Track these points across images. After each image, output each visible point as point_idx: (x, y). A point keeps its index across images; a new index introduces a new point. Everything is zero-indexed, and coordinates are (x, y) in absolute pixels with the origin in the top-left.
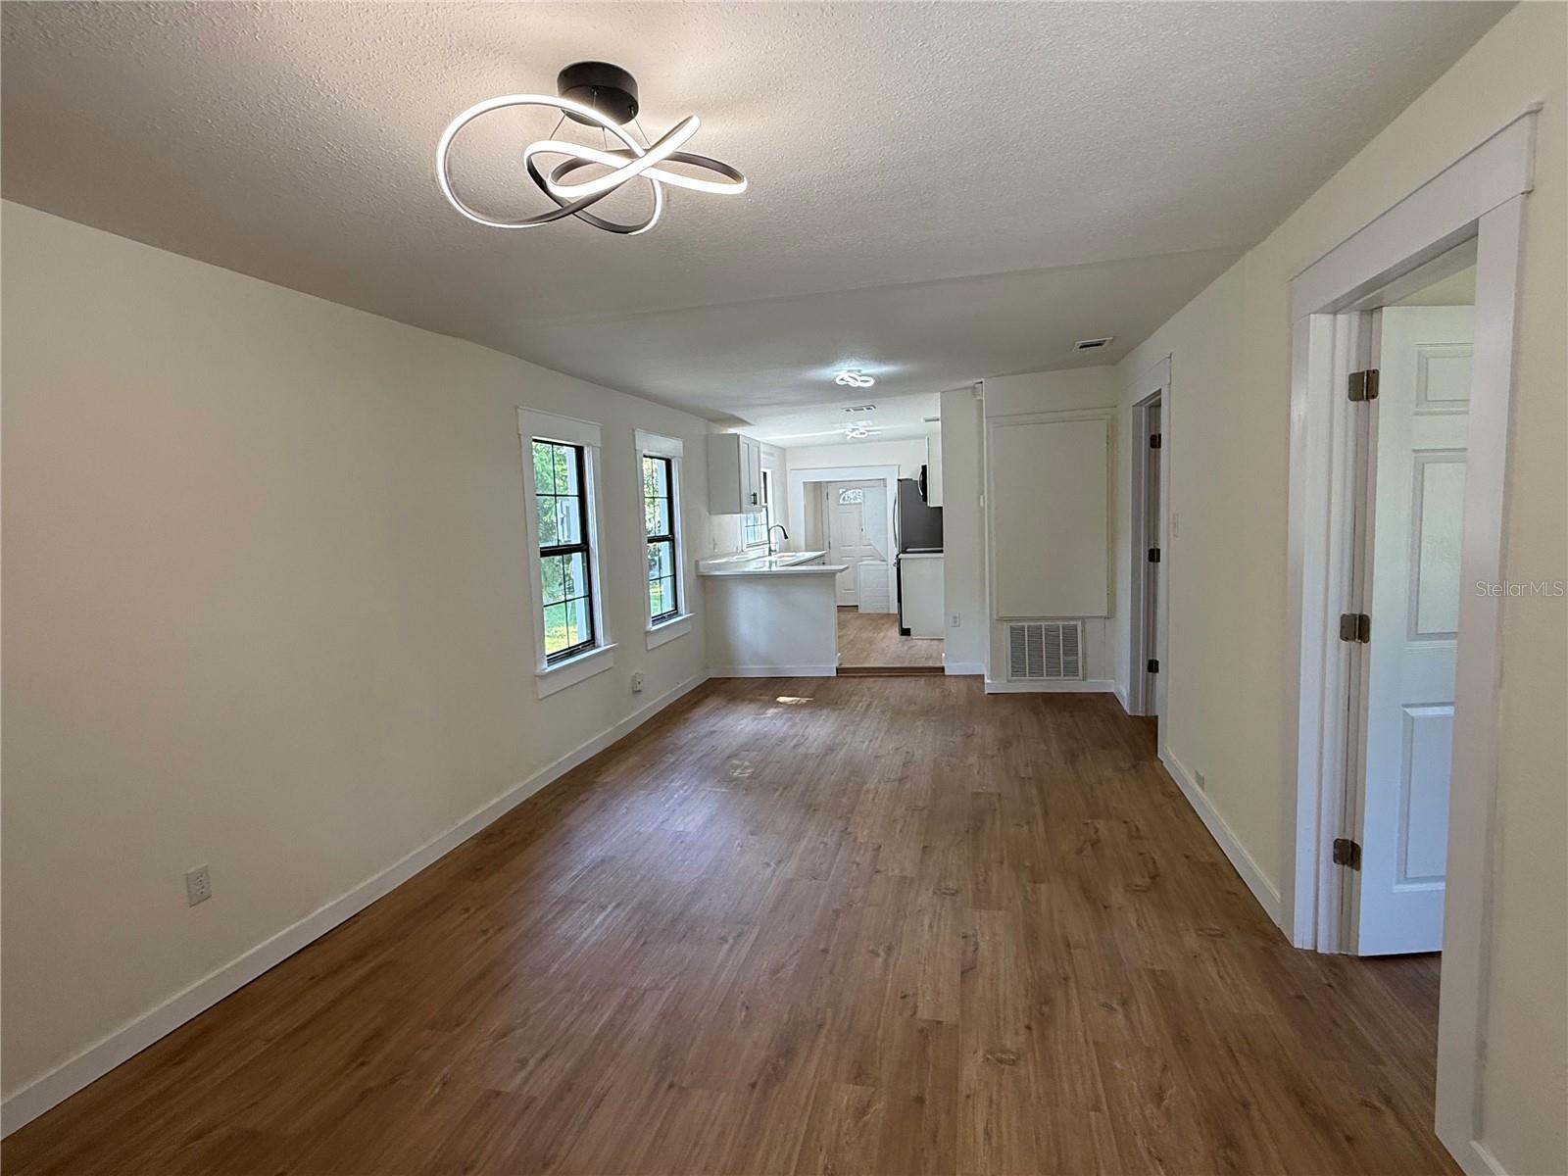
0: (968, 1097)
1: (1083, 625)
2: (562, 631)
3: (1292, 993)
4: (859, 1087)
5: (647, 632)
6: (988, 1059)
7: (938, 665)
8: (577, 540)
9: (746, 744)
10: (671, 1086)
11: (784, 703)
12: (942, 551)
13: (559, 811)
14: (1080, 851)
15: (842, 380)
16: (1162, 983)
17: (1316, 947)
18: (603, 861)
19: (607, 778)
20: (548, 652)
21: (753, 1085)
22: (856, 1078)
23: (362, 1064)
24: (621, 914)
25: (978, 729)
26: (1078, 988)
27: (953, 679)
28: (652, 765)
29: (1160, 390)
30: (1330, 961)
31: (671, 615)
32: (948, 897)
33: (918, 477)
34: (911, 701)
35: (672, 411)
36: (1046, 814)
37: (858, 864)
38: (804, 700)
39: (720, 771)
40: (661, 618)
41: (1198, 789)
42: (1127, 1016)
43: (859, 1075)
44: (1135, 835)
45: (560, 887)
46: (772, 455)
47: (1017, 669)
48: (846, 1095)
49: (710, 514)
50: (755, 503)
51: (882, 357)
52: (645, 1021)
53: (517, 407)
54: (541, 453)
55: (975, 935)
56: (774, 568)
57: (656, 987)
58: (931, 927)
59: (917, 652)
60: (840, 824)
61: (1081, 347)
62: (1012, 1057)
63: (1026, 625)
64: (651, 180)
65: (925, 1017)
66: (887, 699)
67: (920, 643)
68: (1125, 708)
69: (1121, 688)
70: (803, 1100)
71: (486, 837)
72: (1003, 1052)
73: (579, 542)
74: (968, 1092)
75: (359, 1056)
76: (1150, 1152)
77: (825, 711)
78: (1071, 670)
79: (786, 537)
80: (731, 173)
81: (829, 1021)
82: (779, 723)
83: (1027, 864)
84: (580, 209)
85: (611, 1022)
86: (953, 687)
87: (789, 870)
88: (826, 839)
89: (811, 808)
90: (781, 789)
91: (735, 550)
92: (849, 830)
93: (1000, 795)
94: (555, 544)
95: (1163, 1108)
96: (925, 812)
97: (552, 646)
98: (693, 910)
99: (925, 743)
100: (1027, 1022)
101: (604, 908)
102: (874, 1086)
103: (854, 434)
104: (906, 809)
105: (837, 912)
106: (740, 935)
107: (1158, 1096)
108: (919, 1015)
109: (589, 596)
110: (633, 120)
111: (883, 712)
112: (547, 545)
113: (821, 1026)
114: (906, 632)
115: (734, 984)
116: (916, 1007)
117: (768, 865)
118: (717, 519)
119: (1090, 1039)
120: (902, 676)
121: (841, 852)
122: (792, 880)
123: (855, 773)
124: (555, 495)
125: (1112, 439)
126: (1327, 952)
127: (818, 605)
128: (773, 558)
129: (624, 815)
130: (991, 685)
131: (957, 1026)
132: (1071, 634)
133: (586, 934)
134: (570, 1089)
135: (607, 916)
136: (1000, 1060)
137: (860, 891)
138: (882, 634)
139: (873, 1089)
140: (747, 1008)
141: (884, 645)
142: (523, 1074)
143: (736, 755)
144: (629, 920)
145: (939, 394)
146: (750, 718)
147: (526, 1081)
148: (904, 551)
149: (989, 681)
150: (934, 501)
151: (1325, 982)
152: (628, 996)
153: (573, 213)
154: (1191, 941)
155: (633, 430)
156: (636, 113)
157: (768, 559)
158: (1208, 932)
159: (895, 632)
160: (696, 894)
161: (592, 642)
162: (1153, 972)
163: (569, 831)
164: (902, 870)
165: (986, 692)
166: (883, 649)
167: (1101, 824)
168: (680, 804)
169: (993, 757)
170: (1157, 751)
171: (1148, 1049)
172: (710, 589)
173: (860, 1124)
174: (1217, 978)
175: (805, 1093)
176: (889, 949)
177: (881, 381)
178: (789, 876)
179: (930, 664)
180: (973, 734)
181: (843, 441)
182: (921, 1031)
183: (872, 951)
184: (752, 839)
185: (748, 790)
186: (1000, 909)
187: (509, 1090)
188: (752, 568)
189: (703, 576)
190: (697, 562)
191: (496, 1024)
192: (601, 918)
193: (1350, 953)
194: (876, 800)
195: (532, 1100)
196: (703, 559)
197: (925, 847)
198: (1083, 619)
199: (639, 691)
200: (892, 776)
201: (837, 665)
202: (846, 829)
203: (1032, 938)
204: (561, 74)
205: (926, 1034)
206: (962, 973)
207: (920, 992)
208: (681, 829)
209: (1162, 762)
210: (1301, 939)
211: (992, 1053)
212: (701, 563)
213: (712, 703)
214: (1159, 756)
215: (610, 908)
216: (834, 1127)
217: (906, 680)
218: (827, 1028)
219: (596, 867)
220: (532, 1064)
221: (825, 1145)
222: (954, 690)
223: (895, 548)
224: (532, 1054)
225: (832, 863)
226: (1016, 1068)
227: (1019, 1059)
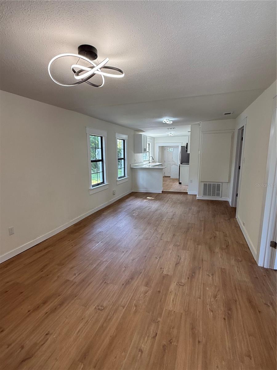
0: (171, 292)
1: (222, 184)
2: (96, 180)
3: (255, 276)
4: (146, 287)
5: (117, 181)
6: (177, 284)
7: (186, 192)
8: (100, 159)
9: (137, 208)
10: (105, 283)
11: (149, 199)
12: (189, 164)
13: (93, 220)
14: (211, 239)
15: (165, 121)
16: (223, 271)
17: (264, 266)
18: (100, 232)
19: (105, 214)
20: (92, 184)
22: (146, 285)
23: (42, 271)
24: (102, 244)
25: (193, 208)
26: (202, 271)
27: (189, 195)
28: (115, 211)
29: (244, 126)
30: (267, 270)
31: (123, 177)
32: (177, 247)
33: (186, 146)
34: (178, 200)
35: (124, 128)
36: (204, 229)
37: (157, 237)
38: (153, 198)
39: (131, 214)
40: (121, 177)
41: (243, 226)
42: (212, 278)
43: (147, 285)
44: (225, 236)
45: (90, 237)
46: (151, 139)
47: (205, 194)
48: (143, 289)
49: (134, 153)
50: (145, 151)
51: (174, 117)
52: (102, 268)
53: (86, 127)
54: (92, 138)
55: (181, 256)
56: (150, 167)
57: (106, 261)
58: (171, 253)
59: (182, 188)
60: (155, 228)
61: (225, 114)
63: (208, 183)
64: (100, 75)
65: (165, 273)
66: (173, 199)
67: (183, 186)
68: (230, 205)
69: (230, 200)
70: (133, 289)
71: (76, 225)
72: (181, 283)
75: (41, 270)
76: (210, 309)
77: (157, 201)
78: (218, 195)
79: (153, 159)
80: (121, 71)
81: (143, 272)
82: (146, 203)
83: (197, 240)
85: (95, 268)
86: (189, 197)
87: (141, 237)
88: (151, 231)
89: (149, 223)
90: (143, 219)
91: (140, 162)
92: (157, 229)
93: (194, 224)
94: (95, 159)
95: (216, 300)
96: (176, 227)
98: (118, 245)
99: (179, 210)
100: (188, 277)
101: (98, 242)
102: (150, 287)
103: (171, 135)
104: (172, 225)
105: (150, 248)
106: (127, 251)
107: (215, 297)
108: (163, 273)
109: (103, 172)
110: (97, 59)
111: (171, 202)
112: (93, 159)
113: (141, 273)
114: (180, 183)
115: (124, 261)
116: (163, 271)
117: (137, 236)
118: (136, 154)
119: (202, 282)
121: (154, 234)
122: (141, 240)
123: (161, 216)
124: (95, 148)
125: (233, 138)
126: (266, 268)
127: (159, 176)
128: (150, 164)
129: (107, 222)
130: (198, 197)
131: (172, 276)
132: (219, 186)
133: (93, 248)
135: (99, 245)
136: (179, 284)
137: (156, 244)
138: (175, 184)
139: (149, 288)
140: (125, 267)
141: (174, 186)
142: (75, 277)
143: (135, 210)
144: (104, 246)
145: (190, 125)
146: (140, 202)
148: (181, 164)
150: (188, 152)
151: (264, 274)
152: (100, 262)
154: (233, 262)
155: (115, 133)
156: (97, 57)
157: (149, 164)
158: (238, 260)
159: (178, 183)
160: (119, 241)
161: (103, 182)
162: (222, 268)
163: (94, 225)
164: (167, 239)
165: (197, 199)
166: (174, 187)
167: (217, 233)
168: (120, 221)
169: (194, 215)
170: (235, 216)
171: (216, 286)
172: (133, 171)
173: (145, 295)
174: (237, 271)
175: (134, 287)
176: (160, 257)
177: (174, 122)
178: (141, 239)
179: (185, 191)
180: (191, 209)
181: (168, 136)
183: (156, 257)
184: (134, 230)
185: (136, 218)
186: (188, 250)
187: (71, 280)
188: (144, 166)
189: (132, 168)
190: (130, 165)
191: (71, 266)
192: (98, 244)
193: (272, 268)
194: (165, 223)
195: (76, 282)
196: (133, 164)
197: (174, 235)
198: (222, 183)
199: (114, 194)
200: (170, 218)
201: (162, 190)
202: (156, 229)
203: (194, 258)
204: (78, 48)
205: (164, 277)
206: (176, 264)
207: (165, 267)
208: (119, 226)
209: (236, 219)
210: (260, 264)
211: (178, 283)
212: (131, 165)
213: (132, 198)
215: (100, 242)
216: (139, 295)
217: (178, 195)
218: (142, 273)
219: (98, 233)
220: (77, 275)
221: (136, 299)
222: (189, 198)
223: (179, 163)
224: (77, 273)
225: (151, 237)
226: (183, 287)
227: (184, 285)
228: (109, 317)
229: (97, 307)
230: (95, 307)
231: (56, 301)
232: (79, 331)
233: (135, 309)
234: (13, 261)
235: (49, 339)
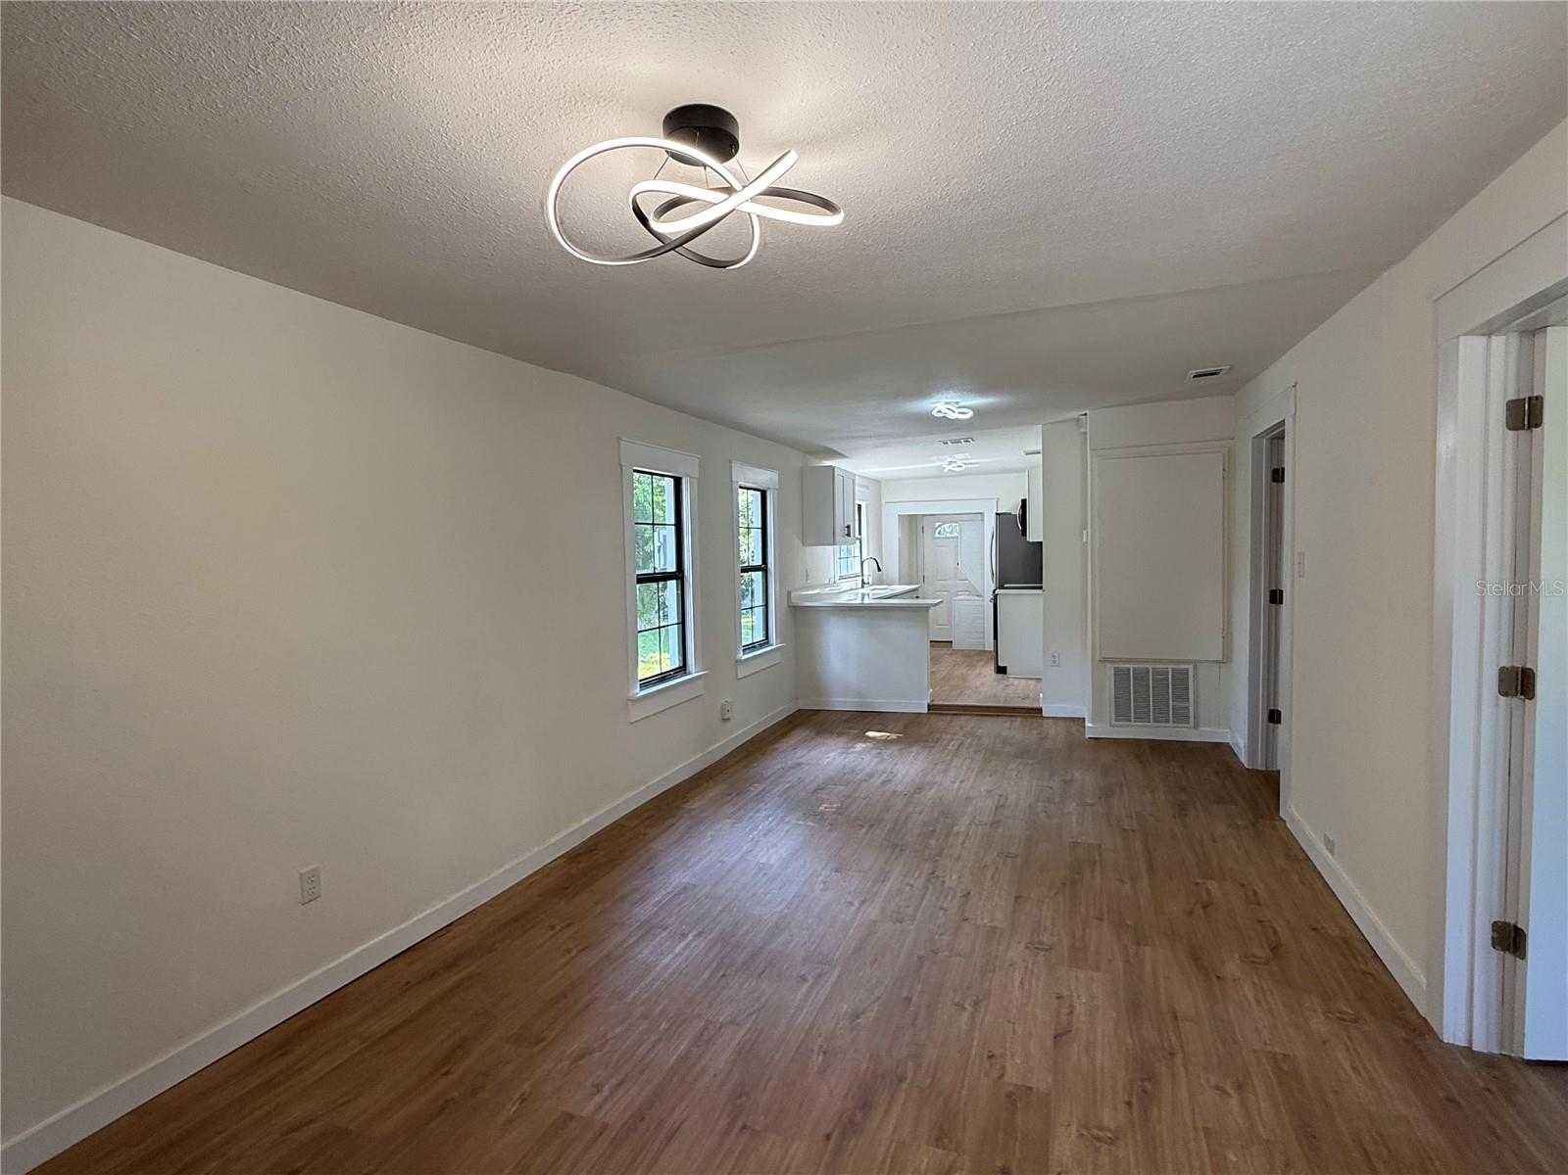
1: (1195, 668)
2: (655, 657)
3: (1441, 1094)
4: (940, 1151)
5: (737, 661)
6: (1082, 1135)
7: (1036, 706)
8: (672, 568)
9: (832, 779)
10: (744, 1127)
11: (874, 738)
12: (1041, 588)
13: (645, 835)
14: (1191, 913)
15: (939, 412)
16: (1284, 1070)
17: (1471, 1043)
18: (685, 889)
19: (695, 804)
20: (640, 677)
21: (828, 1137)
22: (937, 1140)
23: (448, 1073)
24: (702, 944)
25: (1078, 775)
26: (1186, 1068)
27: (1050, 721)
28: (738, 794)
29: (1284, 421)
30: (1488, 1062)
31: (762, 645)
32: (1042, 953)
33: (1017, 512)
34: (1006, 742)
35: (768, 443)
36: (1151, 869)
37: (946, 910)
38: (894, 736)
39: (807, 804)
40: (752, 647)
41: (1326, 853)
42: (1243, 1102)
43: (941, 1136)
44: (1254, 900)
45: (643, 911)
46: (868, 488)
47: (1121, 713)
48: (926, 1158)
49: (803, 545)
50: (849, 535)
51: (979, 390)
52: (720, 1058)
53: (619, 439)
54: (642, 484)
55: (1070, 997)
56: (866, 601)
57: (732, 1022)
58: (1022, 983)
59: (1014, 691)
60: (927, 867)
61: (1195, 376)
62: (1109, 1135)
63: (1131, 666)
64: (749, 214)
65: (1014, 1081)
66: (980, 738)
67: (1016, 682)
68: (1242, 761)
69: (1239, 740)
71: (573, 857)
72: (1100, 1128)
73: (674, 570)
74: (1060, 1169)
75: (443, 1066)
77: (914, 749)
78: (1182, 716)
79: (879, 570)
80: (828, 206)
81: (910, 1075)
82: (867, 758)
83: (1130, 923)
84: (681, 245)
85: (686, 1056)
86: (1051, 730)
87: (872, 911)
88: (911, 882)
89: (898, 848)
90: (866, 826)
91: (827, 582)
92: (937, 873)
93: (1100, 847)
94: (651, 571)
96: (1019, 860)
97: (644, 672)
98: (773, 946)
99: (1020, 787)
100: (1127, 1099)
101: (684, 936)
102: (956, 1151)
103: (950, 467)
104: (998, 855)
105: (921, 959)
106: (819, 976)
108: (1007, 1078)
109: (682, 623)
110: (734, 159)
111: (976, 753)
112: (645, 572)
113: (901, 1080)
114: (1002, 670)
115: (812, 1026)
116: (1004, 1068)
117: (852, 904)
118: (809, 550)
119: (1200, 1125)
120: (998, 716)
121: (927, 897)
122: (875, 922)
123: (944, 814)
124: (653, 524)
125: (1229, 472)
126: (1485, 1051)
127: (910, 639)
128: (866, 590)
129: (709, 843)
130: (1091, 729)
131: (1049, 1095)
132: (1181, 679)
133: (666, 961)
134: (643, 1119)
135: (688, 944)
136: (1094, 1136)
137: (946, 938)
138: (977, 672)
139: (956, 1155)
140: (825, 1053)
141: (978, 683)
142: (597, 1099)
143: (822, 789)
144: (710, 950)
145: (1040, 426)
146: (839, 751)
147: (600, 1107)
148: (1001, 587)
149: (1090, 725)
150: (1034, 534)
151: (1482, 1084)
152: (705, 1028)
154: (1319, 1024)
155: (731, 462)
156: (736, 152)
157: (863, 591)
158: (1338, 1015)
159: (990, 669)
160: (777, 928)
161: (683, 669)
162: (1275, 1054)
163: (654, 857)
164: (991, 921)
165: (1087, 736)
166: (976, 687)
167: (1213, 886)
168: (765, 835)
169: (1092, 805)
170: (1278, 810)
171: (1268, 1141)
172: (801, 619)
174: (1349, 1070)
175: (882, 1150)
176: (976, 1004)
177: (980, 414)
178: (873, 918)
179: (1027, 704)
180: (1071, 781)
181: (940, 475)
182: (1009, 1095)
183: (957, 1004)
184: (836, 876)
185: (833, 825)
186: (1098, 969)
187: (584, 1114)
188: (843, 599)
189: (794, 607)
190: (789, 593)
192: (682, 945)
193: (1512, 1055)
194: (966, 844)
195: (605, 1127)
196: (797, 590)
197: (1016, 898)
198: (1195, 663)
199: (728, 719)
200: (984, 819)
201: (929, 701)
202: (934, 872)
203: (1134, 1007)
204: (666, 117)
205: (1015, 1099)
206: (1055, 1037)
207: (1008, 1052)
208: (764, 861)
209: (1284, 821)
210: (1452, 1030)
211: (1087, 1128)
212: (792, 594)
213: (799, 735)
214: (1281, 815)
215: (690, 937)
217: (1000, 719)
218: (907, 1083)
219: (679, 894)
220: (607, 1089)
222: (1052, 732)
223: (990, 585)
224: (607, 1080)
225: (918, 907)
226: (1113, 1148)
227: (1117, 1138)
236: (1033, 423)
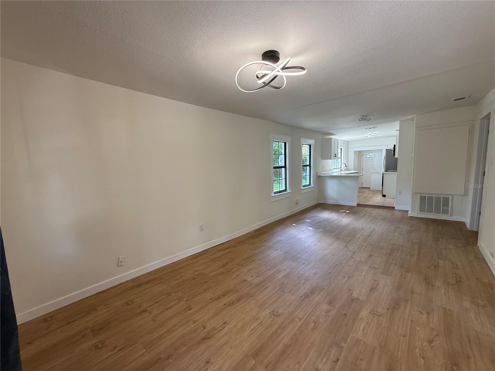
0: (361, 319)
4: (329, 306)
5: (301, 189)
6: (371, 312)
7: (393, 206)
8: (283, 165)
9: (324, 220)
10: (282, 290)
12: (397, 172)
13: (273, 228)
14: (429, 267)
16: (447, 312)
18: (280, 241)
20: (274, 191)
21: (301, 297)
23: (224, 268)
24: (281, 252)
25: (402, 226)
26: (411, 305)
27: (397, 211)
29: (490, 112)
31: (308, 186)
32: (373, 269)
33: (392, 149)
34: (380, 215)
36: (419, 254)
37: (347, 255)
40: (306, 186)
41: (491, 257)
42: (428, 317)
43: (330, 303)
44: (455, 267)
45: (270, 244)
46: (344, 143)
47: (422, 210)
48: (325, 307)
50: (336, 156)
52: (280, 276)
53: (269, 134)
54: (275, 144)
55: (379, 281)
56: (342, 175)
57: (284, 270)
58: (365, 275)
59: (387, 202)
60: (345, 244)
61: (455, 100)
62: (379, 314)
63: (427, 195)
65: (355, 296)
66: (372, 214)
67: (389, 199)
68: (468, 227)
69: (467, 220)
70: (313, 304)
71: (256, 231)
72: (377, 312)
74: (361, 318)
75: (223, 266)
76: (420, 355)
77: (350, 215)
78: (446, 212)
79: (346, 166)
80: (303, 69)
81: (326, 289)
83: (406, 267)
84: (269, 84)
85: (272, 274)
86: (396, 213)
88: (339, 247)
89: (338, 238)
90: (330, 232)
91: (329, 169)
92: (347, 246)
93: (402, 246)
94: (278, 166)
95: (431, 345)
96: (374, 246)
98: (298, 256)
99: (380, 228)
100: (388, 307)
101: (277, 250)
102: (333, 307)
103: (370, 136)
104: (368, 244)
105: (337, 265)
106: (308, 264)
107: (431, 342)
108: (352, 295)
109: (286, 179)
110: (278, 62)
111: (369, 217)
112: (276, 166)
115: (304, 274)
116: (352, 293)
117: (321, 250)
118: (323, 160)
119: (410, 319)
120: (379, 208)
121: (343, 251)
122: (326, 255)
123: (354, 232)
124: (278, 154)
125: (471, 132)
128: (342, 172)
130: (410, 214)
131: (364, 301)
132: (446, 201)
133: (272, 255)
134: (260, 284)
135: (278, 252)
136: (374, 313)
137: (345, 261)
138: (376, 196)
139: (333, 308)
140: (305, 280)
141: (376, 199)
142: (252, 278)
144: (283, 254)
145: (399, 121)
146: (328, 214)
147: (252, 280)
148: (386, 171)
149: (410, 212)
150: (396, 156)
152: (278, 270)
153: (267, 85)
154: (467, 304)
155: (300, 138)
156: (279, 60)
157: (341, 172)
158: (476, 303)
159: (381, 195)
160: (300, 252)
161: (286, 190)
162: (445, 308)
163: (274, 233)
164: (361, 259)
165: (409, 216)
167: (441, 262)
168: (302, 232)
169: (404, 235)
170: (477, 243)
171: (432, 328)
172: (320, 180)
173: (326, 314)
174: (474, 318)
175: (314, 303)
176: (349, 277)
178: (326, 253)
179: (390, 206)
180: (399, 227)
181: (367, 138)
182: (352, 299)
183: (344, 277)
184: (319, 243)
186: (390, 276)
187: (248, 280)
188: (334, 174)
189: (319, 176)
190: (317, 172)
191: (249, 268)
192: (276, 252)
194: (359, 240)
195: (252, 284)
196: (320, 172)
197: (370, 255)
198: (452, 196)
199: (298, 204)
200: (366, 235)
201: (357, 203)
203: (399, 287)
204: (263, 55)
205: (354, 300)
206: (371, 289)
207: (355, 290)
208: (300, 237)
209: (479, 247)
211: (373, 311)
213: (318, 209)
214: (478, 245)
215: (279, 251)
216: (319, 312)
217: (381, 209)
218: (324, 290)
219: (278, 242)
220: (254, 277)
221: (316, 315)
222: (397, 214)
223: (383, 170)
224: (255, 275)
225: (339, 253)
226: (379, 317)
227: (381, 316)
228: (283, 325)
229: (272, 312)
230: (270, 311)
231: (234, 297)
232: (253, 329)
233: (313, 325)
234: (201, 255)
235: (226, 328)
236: (397, 120)
